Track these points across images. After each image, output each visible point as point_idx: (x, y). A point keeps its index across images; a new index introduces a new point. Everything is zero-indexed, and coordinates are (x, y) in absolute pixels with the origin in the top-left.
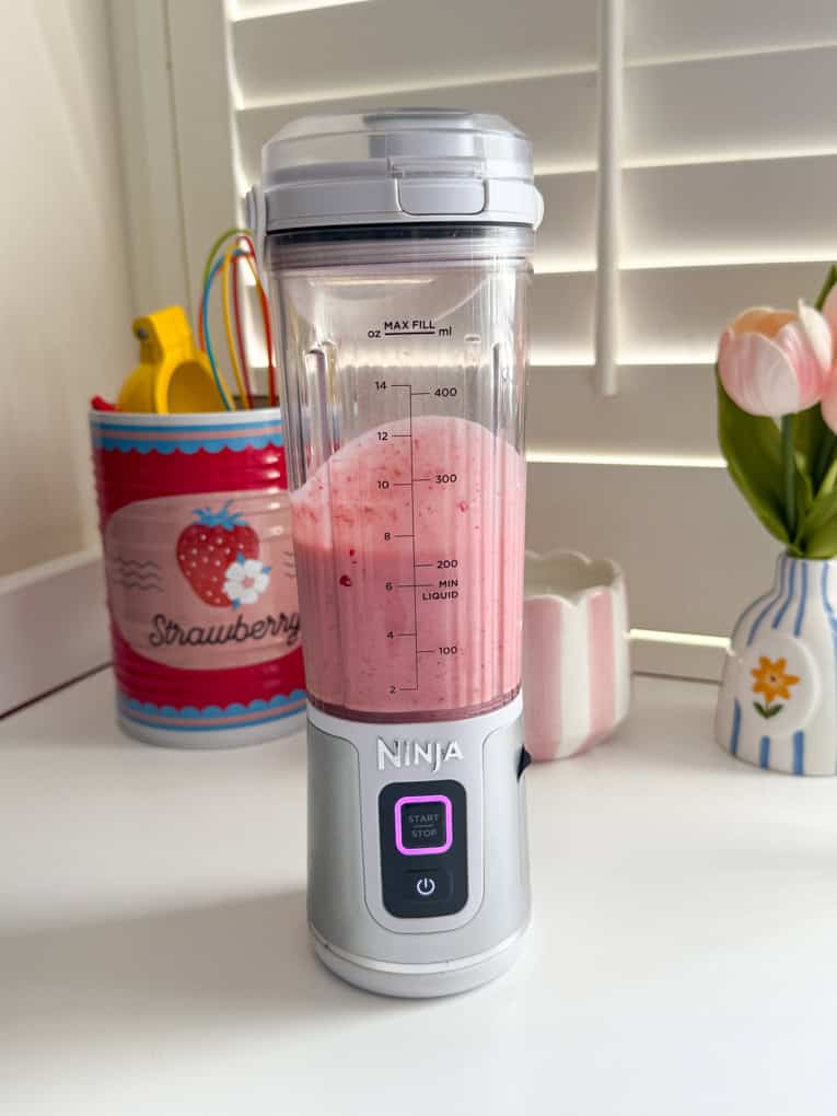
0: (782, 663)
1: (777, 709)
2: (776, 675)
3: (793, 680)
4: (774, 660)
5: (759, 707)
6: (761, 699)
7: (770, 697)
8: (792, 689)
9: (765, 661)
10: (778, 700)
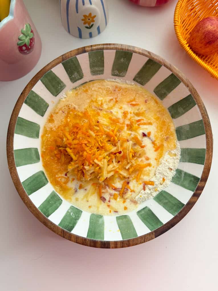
0: (90, 14)
1: (92, 25)
2: (90, 18)
3: (95, 16)
4: (88, 15)
5: (87, 27)
6: (87, 25)
7: (89, 24)
8: (94, 19)
9: (85, 16)
10: (92, 23)
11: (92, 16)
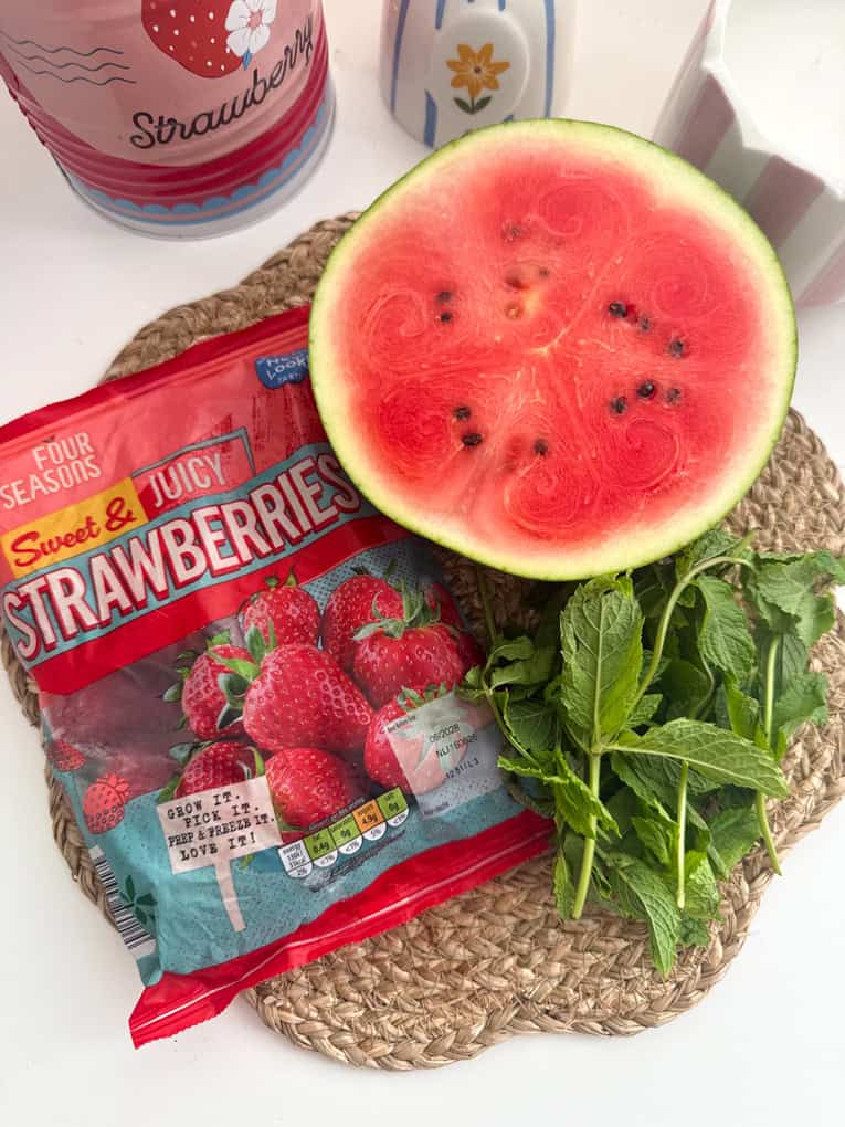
0: (488, 50)
1: (485, 102)
4: (476, 48)
6: (464, 94)
8: (500, 78)
9: (464, 51)
10: (484, 93)
11: (496, 57)
